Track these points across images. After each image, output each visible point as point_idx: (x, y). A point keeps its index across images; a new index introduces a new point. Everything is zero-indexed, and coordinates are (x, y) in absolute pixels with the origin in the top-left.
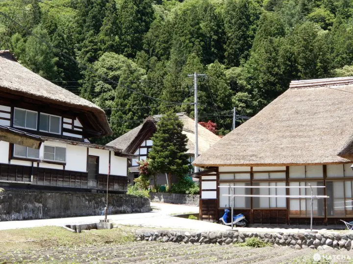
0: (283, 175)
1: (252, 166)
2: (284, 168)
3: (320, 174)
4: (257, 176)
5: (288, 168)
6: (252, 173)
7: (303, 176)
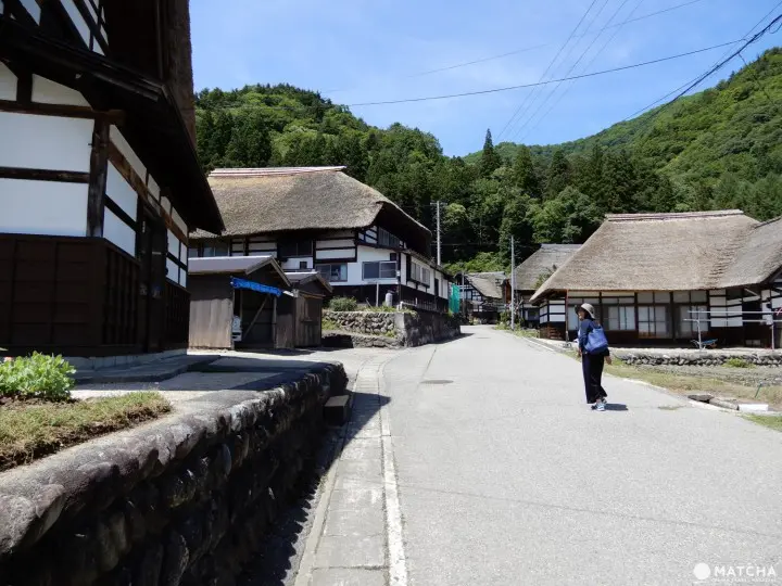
0: (631, 301)
1: (600, 292)
2: (633, 294)
3: (668, 300)
4: (605, 301)
5: (636, 294)
6: (600, 298)
7: (651, 301)
